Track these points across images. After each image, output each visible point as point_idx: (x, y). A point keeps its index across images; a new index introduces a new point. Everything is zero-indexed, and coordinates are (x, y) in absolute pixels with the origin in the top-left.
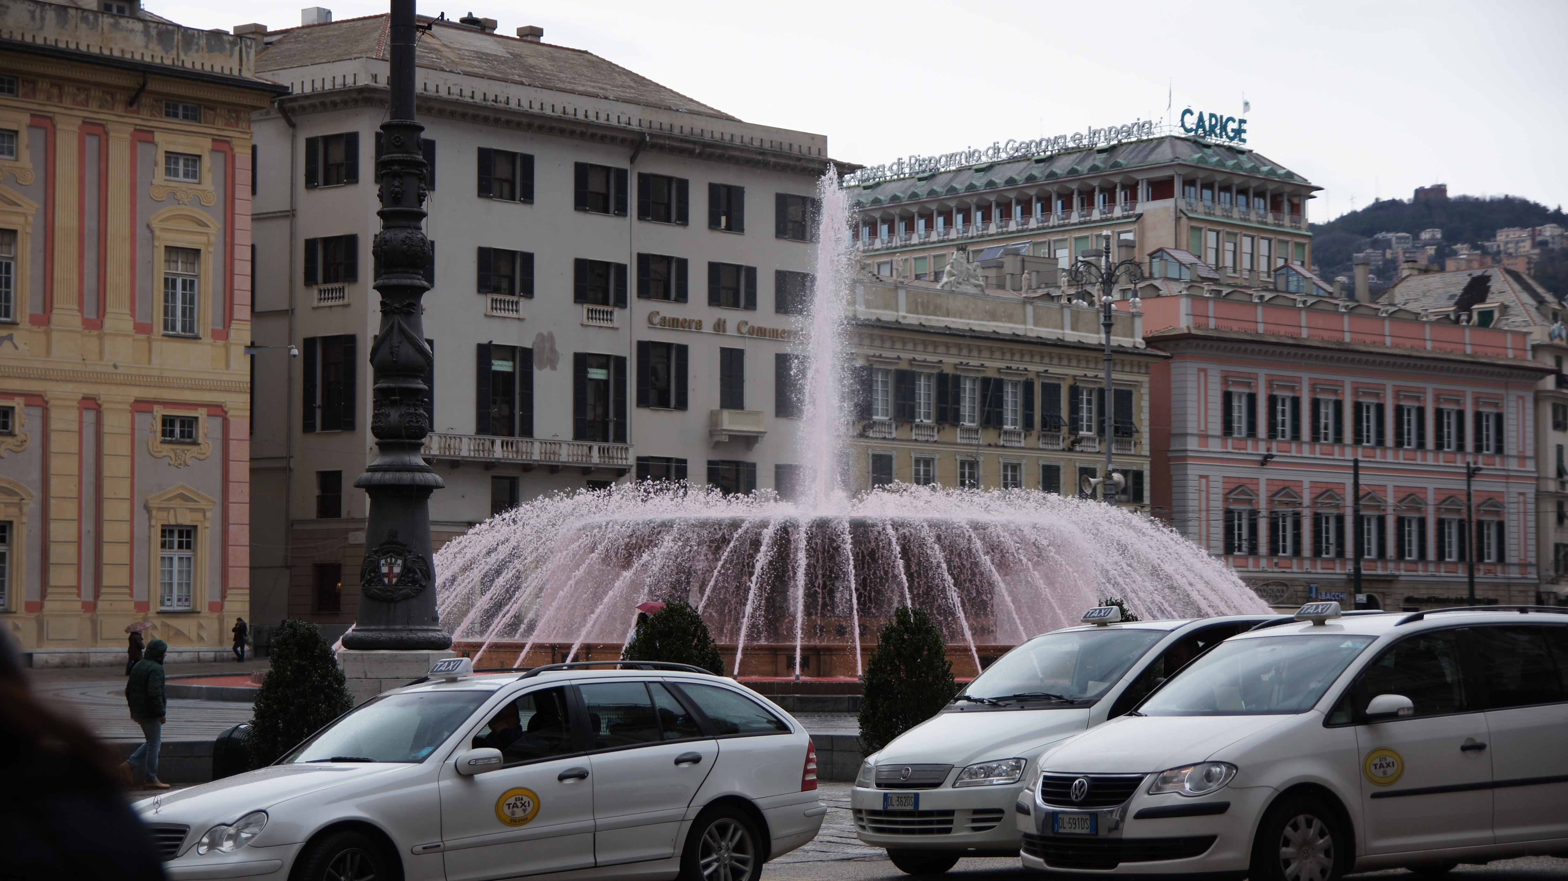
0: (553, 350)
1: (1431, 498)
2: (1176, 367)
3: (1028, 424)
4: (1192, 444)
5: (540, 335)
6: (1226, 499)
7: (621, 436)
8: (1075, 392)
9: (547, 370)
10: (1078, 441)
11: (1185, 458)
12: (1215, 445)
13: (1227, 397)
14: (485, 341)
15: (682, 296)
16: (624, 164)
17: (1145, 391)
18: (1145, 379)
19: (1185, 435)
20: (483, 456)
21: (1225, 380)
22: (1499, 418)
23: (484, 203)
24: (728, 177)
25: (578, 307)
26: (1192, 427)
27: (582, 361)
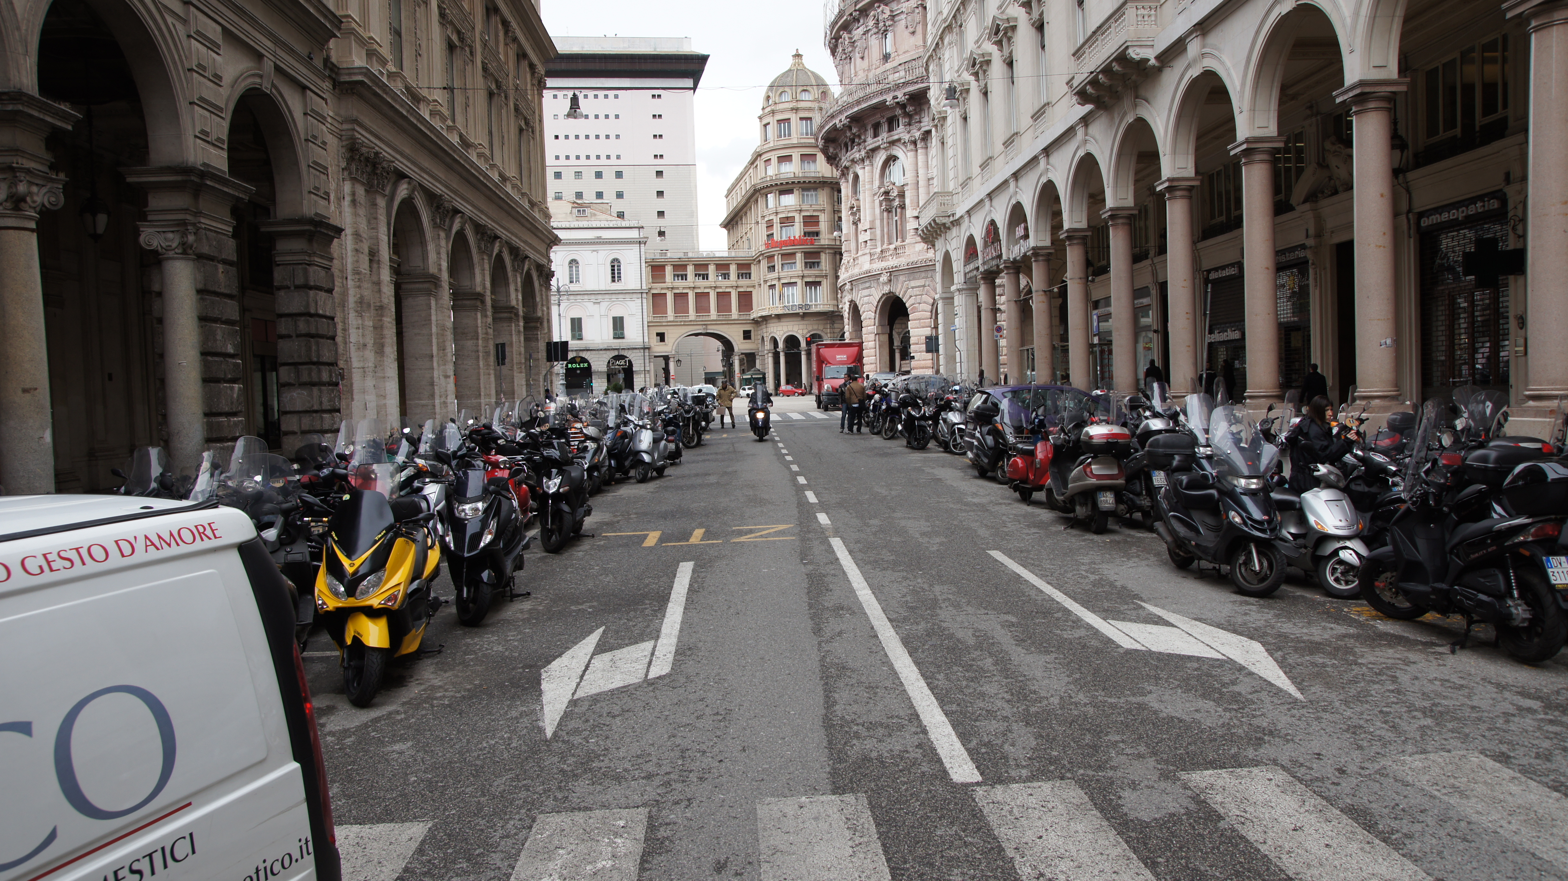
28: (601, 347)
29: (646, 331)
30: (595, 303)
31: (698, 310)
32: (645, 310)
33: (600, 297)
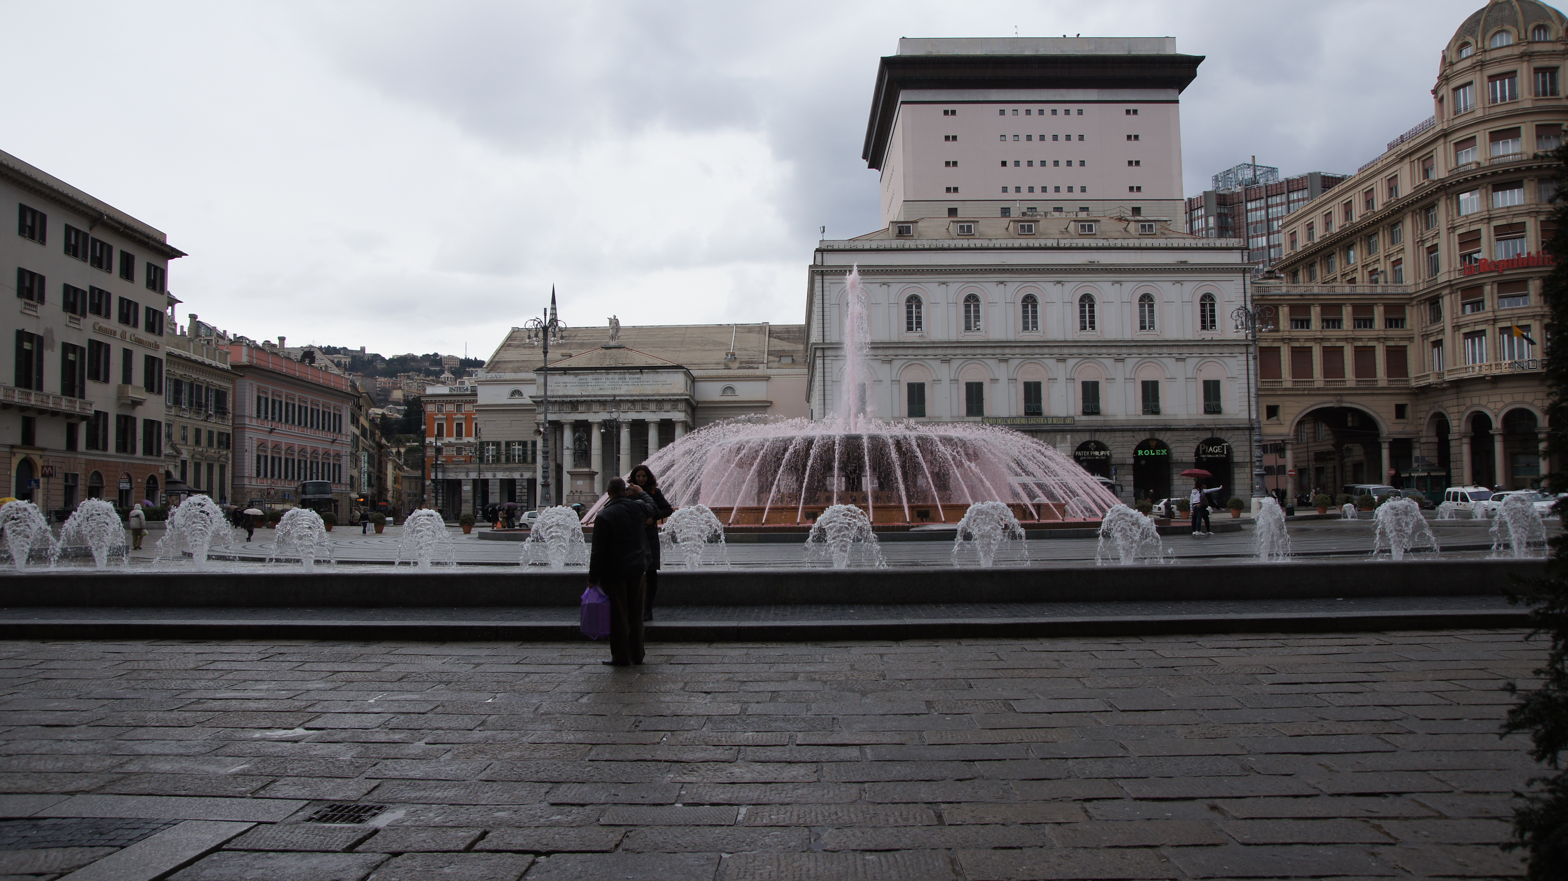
0: (53, 340)
1: (321, 452)
2: (239, 381)
3: (191, 404)
4: (247, 421)
5: (47, 328)
6: (258, 450)
7: (82, 396)
8: (207, 389)
9: (50, 351)
10: (210, 415)
11: (244, 428)
12: (254, 422)
13: (259, 398)
14: (20, 329)
15: (108, 316)
16: (87, 230)
17: (231, 392)
18: (230, 386)
19: (245, 416)
20: (24, 402)
21: (259, 390)
22: (340, 416)
23: (20, 240)
24: (130, 249)
25: (65, 314)
26: (247, 413)
27: (67, 348)
28: (1188, 425)
29: (1253, 403)
30: (1177, 359)
31: (1327, 373)
32: (1252, 372)
33: (1185, 350)
